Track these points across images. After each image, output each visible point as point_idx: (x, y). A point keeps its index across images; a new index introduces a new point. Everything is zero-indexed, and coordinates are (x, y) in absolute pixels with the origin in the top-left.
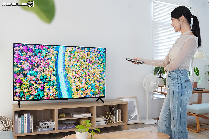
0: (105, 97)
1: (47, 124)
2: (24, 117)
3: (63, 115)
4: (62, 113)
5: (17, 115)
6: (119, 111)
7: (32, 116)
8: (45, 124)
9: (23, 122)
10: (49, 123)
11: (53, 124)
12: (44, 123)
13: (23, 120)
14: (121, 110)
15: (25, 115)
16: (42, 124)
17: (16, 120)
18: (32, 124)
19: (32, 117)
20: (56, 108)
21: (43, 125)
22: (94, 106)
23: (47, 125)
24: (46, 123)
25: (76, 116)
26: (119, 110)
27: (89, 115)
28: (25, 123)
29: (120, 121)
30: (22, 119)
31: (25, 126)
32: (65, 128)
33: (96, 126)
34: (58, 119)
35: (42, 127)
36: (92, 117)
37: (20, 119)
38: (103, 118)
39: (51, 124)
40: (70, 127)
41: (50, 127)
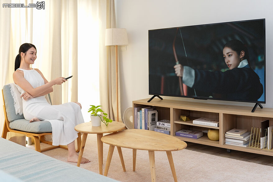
1: (164, 125)
2: (142, 113)
4: (183, 115)
5: (136, 109)
8: (162, 125)
9: (141, 117)
10: (166, 125)
11: (170, 127)
12: (161, 123)
15: (143, 109)
17: (136, 113)
18: (148, 121)
19: (149, 113)
20: (171, 107)
21: (160, 125)
23: (164, 127)
24: (163, 123)
25: (196, 123)
28: (143, 118)
31: (143, 122)
32: (183, 135)
33: (222, 144)
34: (174, 121)
35: (158, 128)
36: (218, 128)
37: (139, 113)
38: (237, 135)
39: (168, 126)
40: (190, 136)
41: (167, 129)
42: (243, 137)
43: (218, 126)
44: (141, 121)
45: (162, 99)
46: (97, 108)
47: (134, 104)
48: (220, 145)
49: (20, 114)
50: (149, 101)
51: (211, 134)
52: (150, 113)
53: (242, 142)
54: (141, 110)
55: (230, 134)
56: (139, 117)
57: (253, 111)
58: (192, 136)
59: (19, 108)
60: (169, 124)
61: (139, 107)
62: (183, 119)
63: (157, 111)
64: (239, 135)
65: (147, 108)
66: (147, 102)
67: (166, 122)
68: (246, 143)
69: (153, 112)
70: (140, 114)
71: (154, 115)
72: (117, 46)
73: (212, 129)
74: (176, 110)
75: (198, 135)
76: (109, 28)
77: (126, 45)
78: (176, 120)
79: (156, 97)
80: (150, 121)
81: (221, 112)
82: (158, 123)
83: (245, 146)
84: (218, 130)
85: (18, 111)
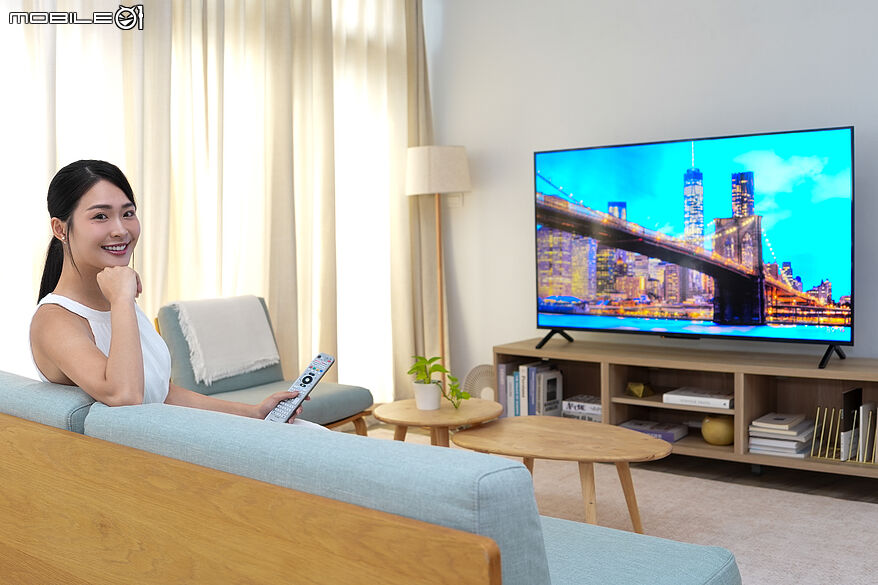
1: (582, 408)
2: (521, 378)
3: (638, 388)
4: (637, 381)
5: (503, 369)
8: (577, 408)
9: (519, 388)
10: (589, 408)
11: (599, 412)
12: (576, 404)
13: (519, 382)
15: (523, 369)
16: (570, 406)
17: (502, 380)
18: (539, 399)
19: (539, 379)
21: (573, 409)
22: (737, 370)
23: (581, 413)
24: (580, 404)
25: (672, 400)
27: (719, 404)
28: (524, 392)
30: (517, 380)
33: (742, 452)
34: (610, 397)
35: (566, 415)
36: (731, 412)
37: (510, 379)
38: (782, 429)
39: (595, 412)
41: (591, 419)
42: (795, 433)
43: (732, 406)
44: (517, 400)
45: (570, 339)
46: (432, 364)
47: (498, 355)
48: (737, 455)
49: (206, 383)
50: (540, 346)
51: (712, 429)
52: (544, 377)
53: (793, 445)
54: (518, 370)
55: (761, 427)
56: (511, 389)
57: (822, 365)
59: (202, 365)
60: (597, 406)
61: (510, 361)
62: (636, 392)
63: (562, 372)
64: (786, 427)
65: (535, 363)
66: (534, 349)
67: (588, 402)
68: (804, 448)
69: (551, 375)
70: (515, 382)
71: (552, 383)
72: (439, 195)
73: (714, 416)
74: (617, 369)
75: (676, 433)
76: (414, 146)
77: (463, 193)
78: (617, 396)
79: (557, 336)
80: (542, 398)
81: (740, 370)
82: (565, 404)
83: (802, 456)
84: (732, 417)
85: (200, 375)
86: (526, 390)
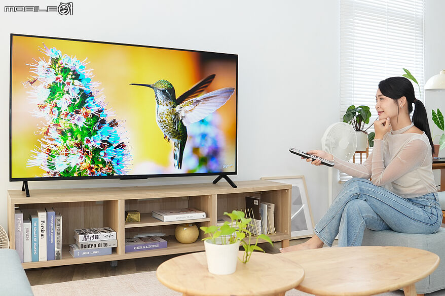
0: (235, 173)
1: (97, 237)
2: (40, 223)
3: (137, 215)
4: (135, 212)
5: (20, 216)
6: (269, 208)
7: (59, 218)
8: (92, 238)
9: (37, 232)
10: (103, 237)
11: (111, 238)
12: (91, 235)
13: (37, 226)
14: (273, 206)
15: (42, 216)
16: (85, 238)
17: (19, 227)
18: (58, 237)
19: (59, 221)
20: (120, 199)
21: (88, 240)
22: (213, 193)
23: (97, 242)
24: (96, 235)
25: (169, 219)
26: (270, 205)
27: (198, 216)
28: (42, 234)
29: (272, 232)
30: (35, 225)
31: (43, 243)
32: (141, 247)
34: (124, 225)
35: (83, 246)
36: (208, 220)
37: (28, 225)
39: (108, 238)
40: (154, 246)
41: (106, 245)
43: (207, 216)
54: (37, 216)
56: (28, 234)
58: (157, 246)
60: (110, 234)
62: (136, 219)
70: (33, 227)
78: (127, 223)
82: (81, 237)
86: (45, 233)
